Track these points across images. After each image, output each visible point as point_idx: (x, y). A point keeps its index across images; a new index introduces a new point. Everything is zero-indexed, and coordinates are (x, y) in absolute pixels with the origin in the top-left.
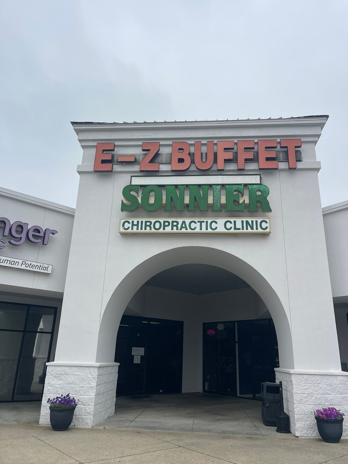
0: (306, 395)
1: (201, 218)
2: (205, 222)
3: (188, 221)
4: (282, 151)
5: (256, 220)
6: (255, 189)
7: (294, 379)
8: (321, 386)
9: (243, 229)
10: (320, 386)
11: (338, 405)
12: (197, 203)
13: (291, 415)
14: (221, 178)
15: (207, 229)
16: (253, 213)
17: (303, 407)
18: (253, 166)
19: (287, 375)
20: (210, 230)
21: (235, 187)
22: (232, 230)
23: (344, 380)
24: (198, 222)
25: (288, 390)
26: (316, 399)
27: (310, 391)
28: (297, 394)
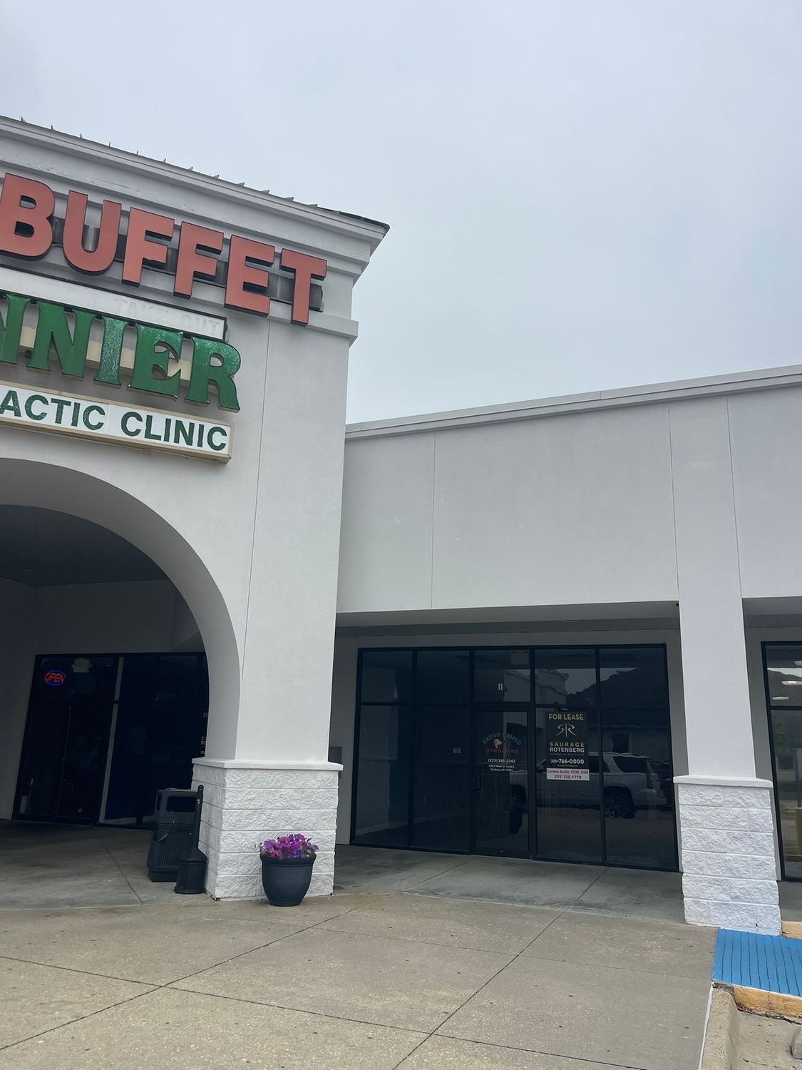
0: (249, 812)
1: (64, 393)
2: (73, 405)
3: (23, 395)
4: (281, 277)
5: (202, 423)
6: (209, 350)
7: (230, 779)
8: (284, 793)
9: (167, 439)
10: (281, 792)
11: (309, 828)
12: (57, 352)
13: (212, 855)
14: (129, 303)
15: (75, 423)
16: (196, 405)
17: (240, 837)
18: (210, 294)
19: (217, 771)
20: (81, 427)
21: (161, 335)
22: (141, 438)
23: (329, 779)
24: (53, 401)
25: (214, 802)
26: (268, 819)
27: (260, 804)
28: (232, 811)
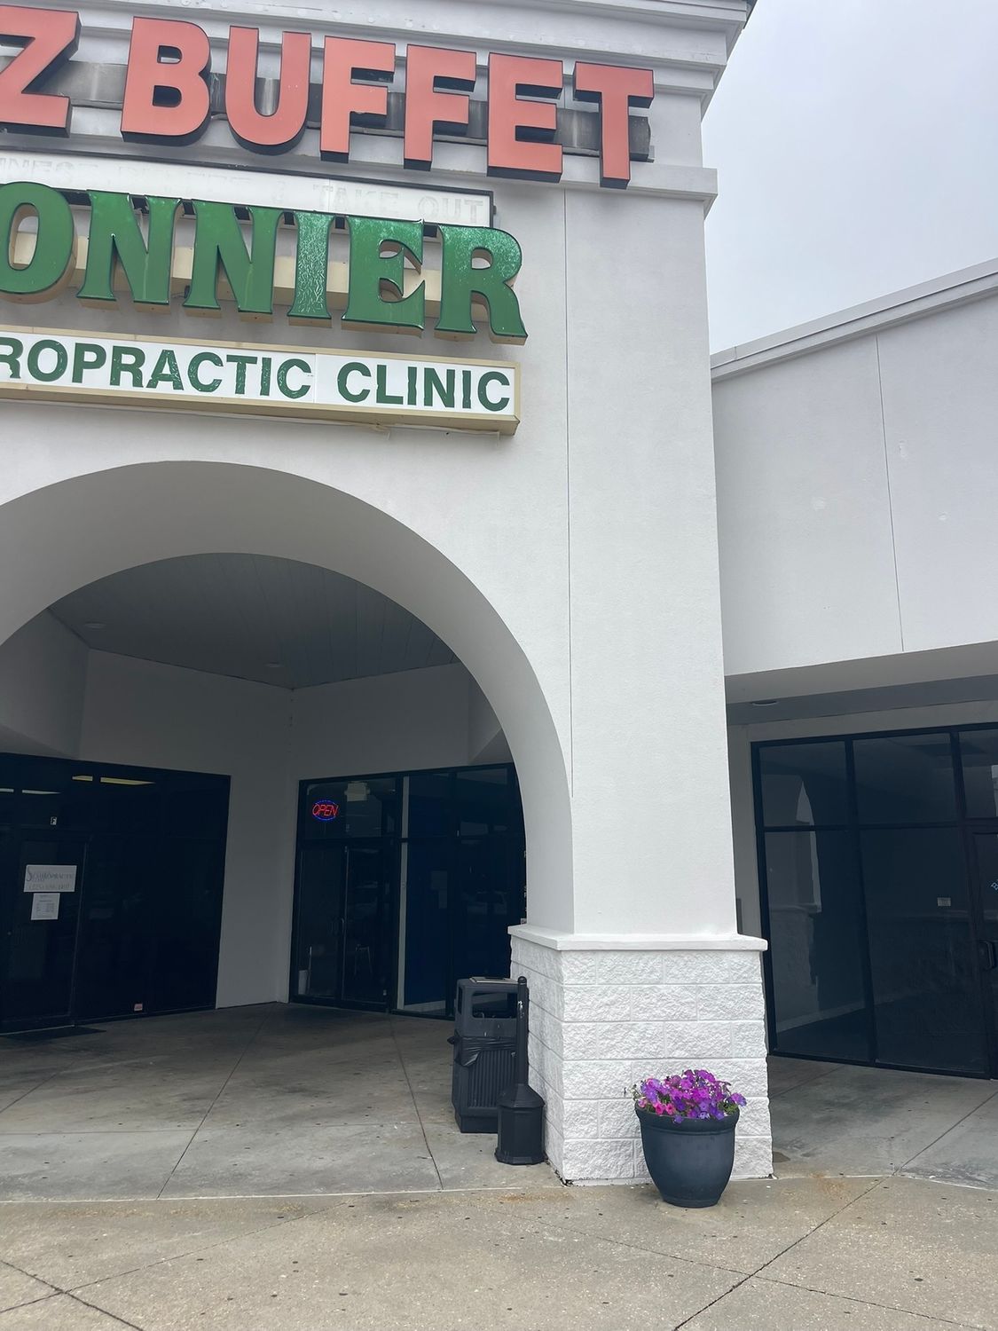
0: (608, 1026)
1: (245, 345)
2: (260, 362)
3: (184, 354)
4: (578, 112)
5: (467, 368)
6: (468, 243)
7: (569, 970)
8: (665, 991)
9: (412, 401)
10: (659, 990)
11: (718, 1055)
12: (229, 281)
13: (551, 1099)
14: (335, 189)
15: (265, 390)
16: (455, 339)
17: (595, 1071)
18: (462, 160)
19: (546, 953)
20: (276, 396)
21: (388, 229)
22: (370, 404)
23: (743, 966)
24: (230, 359)
25: (546, 1005)
26: (642, 1038)
27: (625, 1012)
28: (578, 1024)
